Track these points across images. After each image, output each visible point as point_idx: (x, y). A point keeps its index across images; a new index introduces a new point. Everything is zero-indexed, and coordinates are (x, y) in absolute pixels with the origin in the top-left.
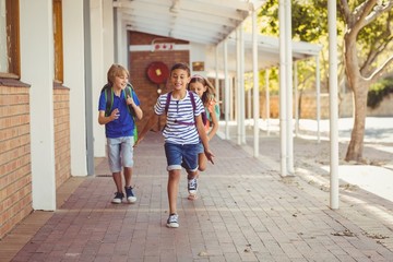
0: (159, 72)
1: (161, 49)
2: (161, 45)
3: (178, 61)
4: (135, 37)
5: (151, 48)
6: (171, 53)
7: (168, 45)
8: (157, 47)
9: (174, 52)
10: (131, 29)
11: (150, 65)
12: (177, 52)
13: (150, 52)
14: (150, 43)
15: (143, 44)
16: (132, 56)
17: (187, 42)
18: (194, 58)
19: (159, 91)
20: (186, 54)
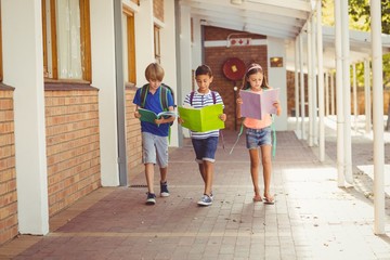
0: (234, 69)
1: (237, 44)
2: (238, 40)
3: (254, 56)
4: (210, 32)
5: (227, 43)
6: (248, 48)
7: (245, 40)
8: (233, 42)
9: (251, 47)
10: (206, 24)
11: (225, 62)
12: (254, 47)
13: (225, 48)
14: (225, 39)
15: (219, 39)
16: (207, 52)
17: (264, 37)
18: (272, 53)
19: (236, 89)
20: (264, 49)
